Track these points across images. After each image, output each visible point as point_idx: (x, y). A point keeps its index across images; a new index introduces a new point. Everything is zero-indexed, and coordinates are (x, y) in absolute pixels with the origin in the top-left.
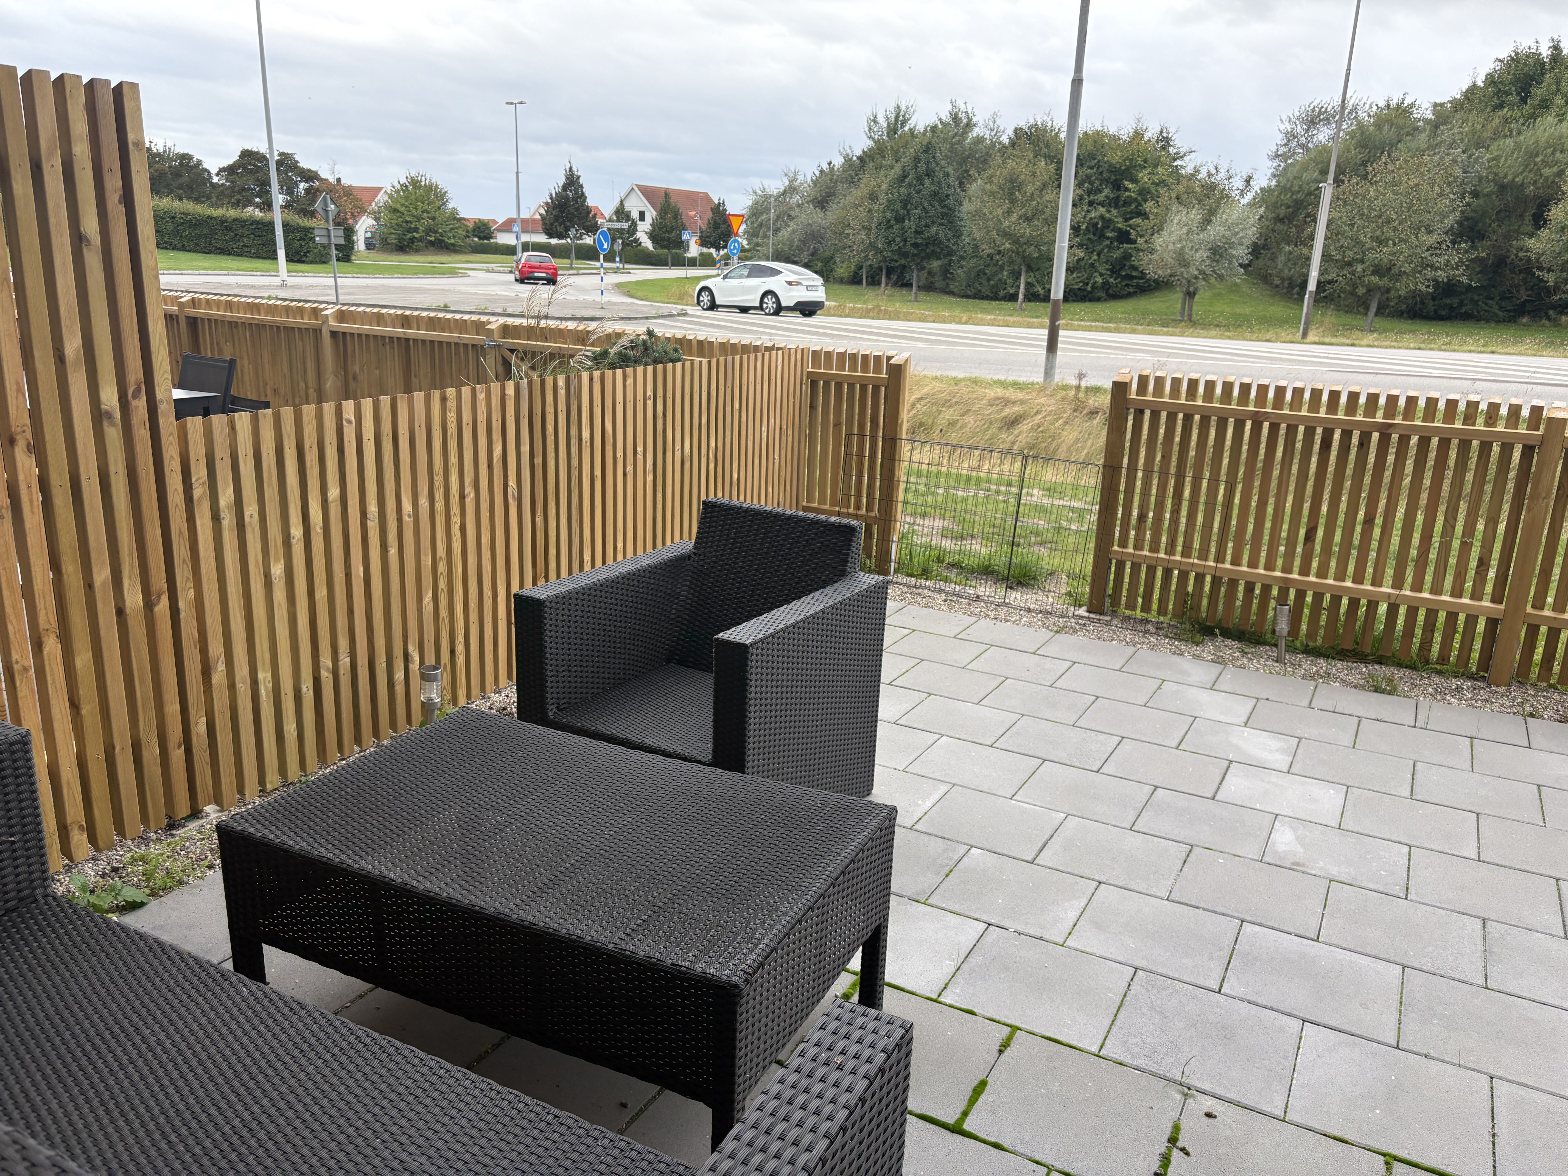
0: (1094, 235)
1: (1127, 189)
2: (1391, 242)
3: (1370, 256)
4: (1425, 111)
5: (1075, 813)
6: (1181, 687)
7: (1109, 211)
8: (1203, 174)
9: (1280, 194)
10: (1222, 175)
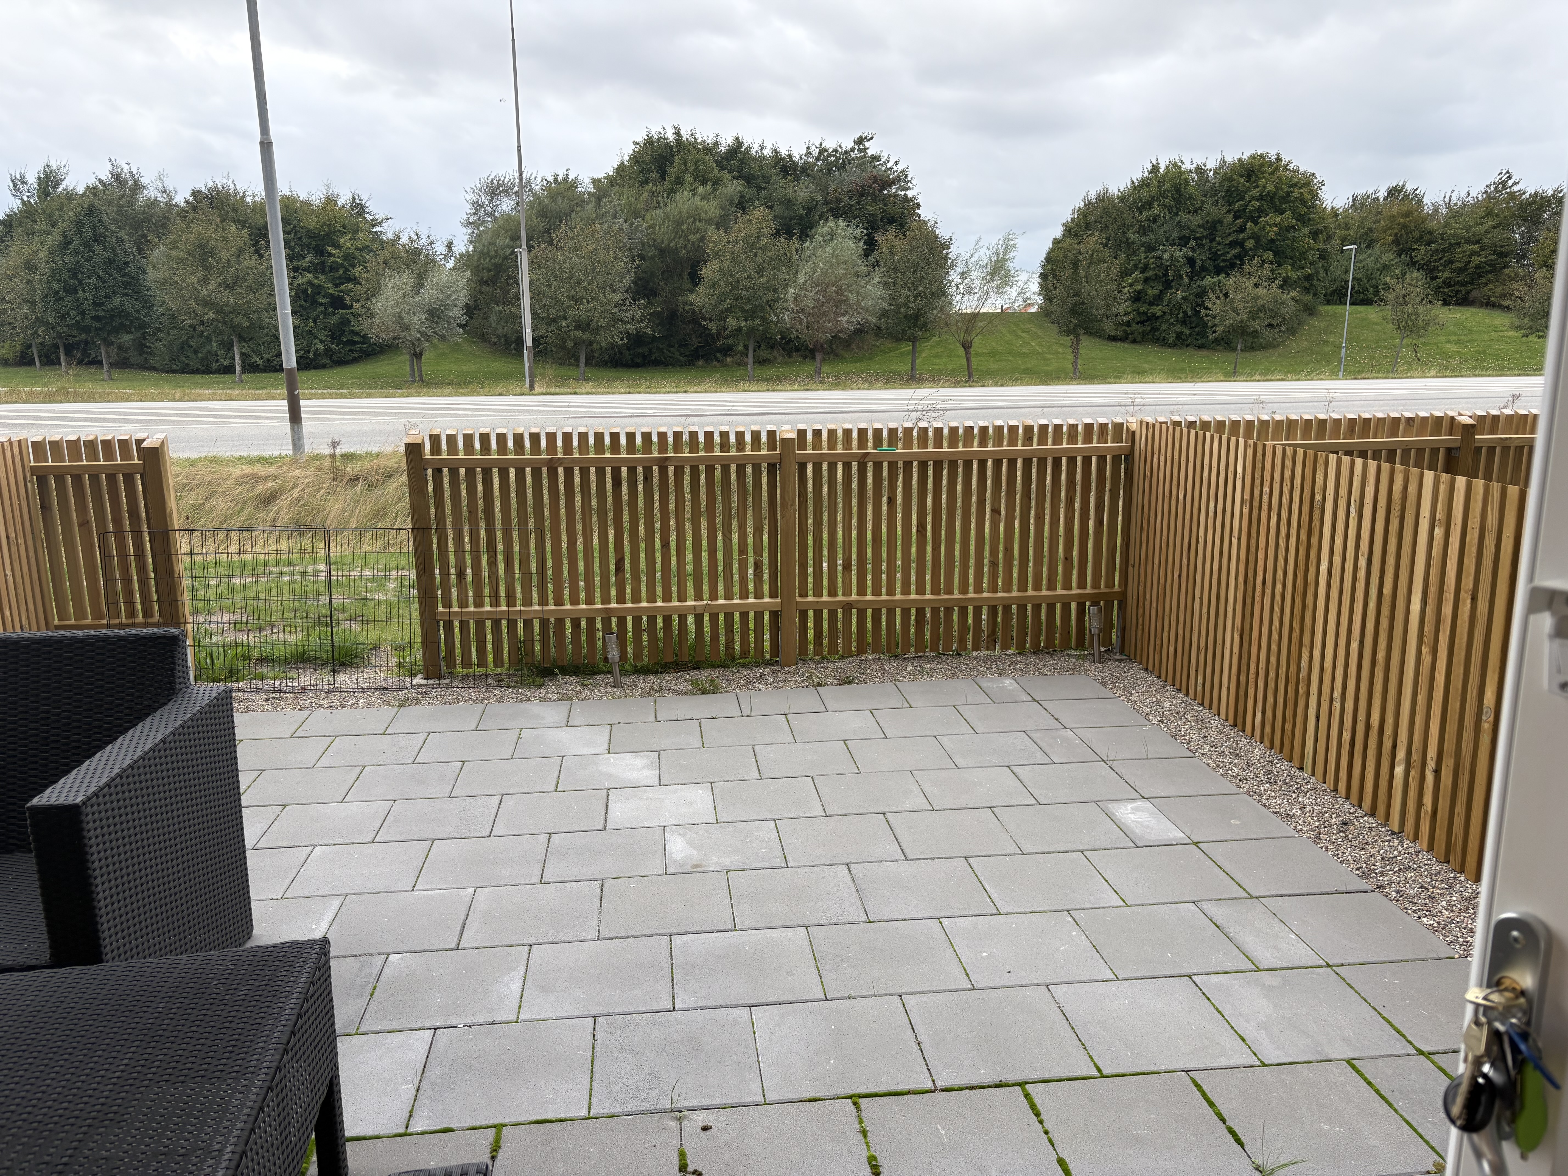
0: (306, 301)
1: (331, 255)
2: (585, 300)
3: (571, 313)
4: (586, 186)
5: (483, 884)
6: (539, 732)
7: (317, 278)
8: (404, 240)
9: (480, 258)
10: (424, 241)
